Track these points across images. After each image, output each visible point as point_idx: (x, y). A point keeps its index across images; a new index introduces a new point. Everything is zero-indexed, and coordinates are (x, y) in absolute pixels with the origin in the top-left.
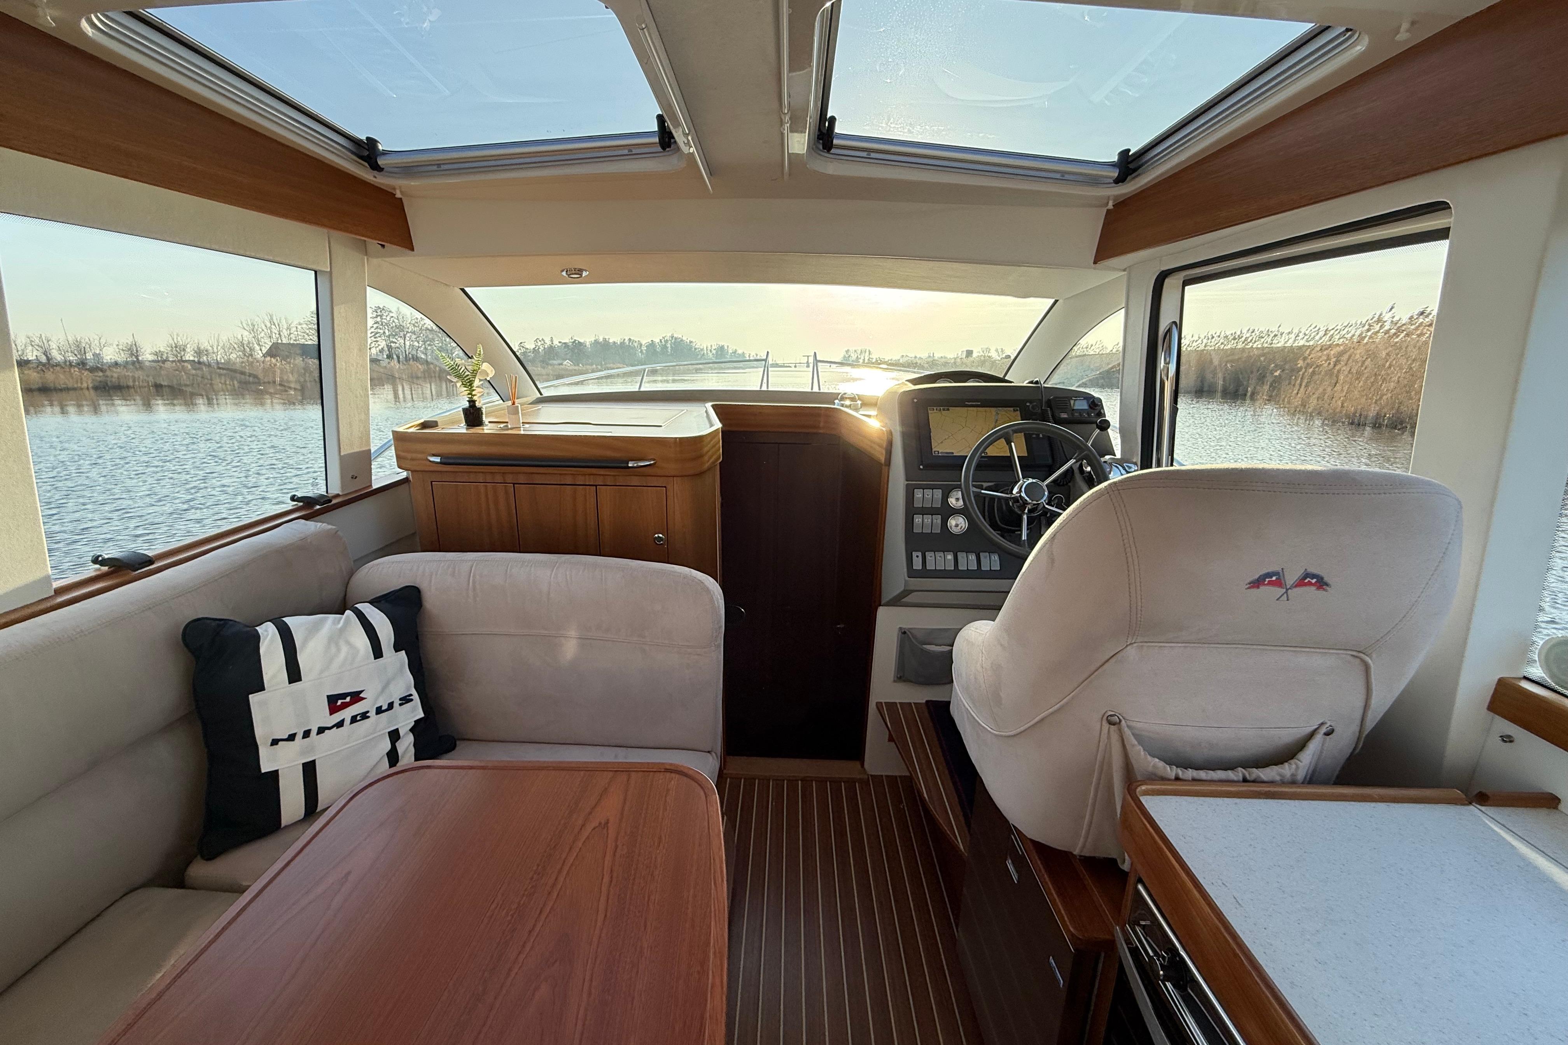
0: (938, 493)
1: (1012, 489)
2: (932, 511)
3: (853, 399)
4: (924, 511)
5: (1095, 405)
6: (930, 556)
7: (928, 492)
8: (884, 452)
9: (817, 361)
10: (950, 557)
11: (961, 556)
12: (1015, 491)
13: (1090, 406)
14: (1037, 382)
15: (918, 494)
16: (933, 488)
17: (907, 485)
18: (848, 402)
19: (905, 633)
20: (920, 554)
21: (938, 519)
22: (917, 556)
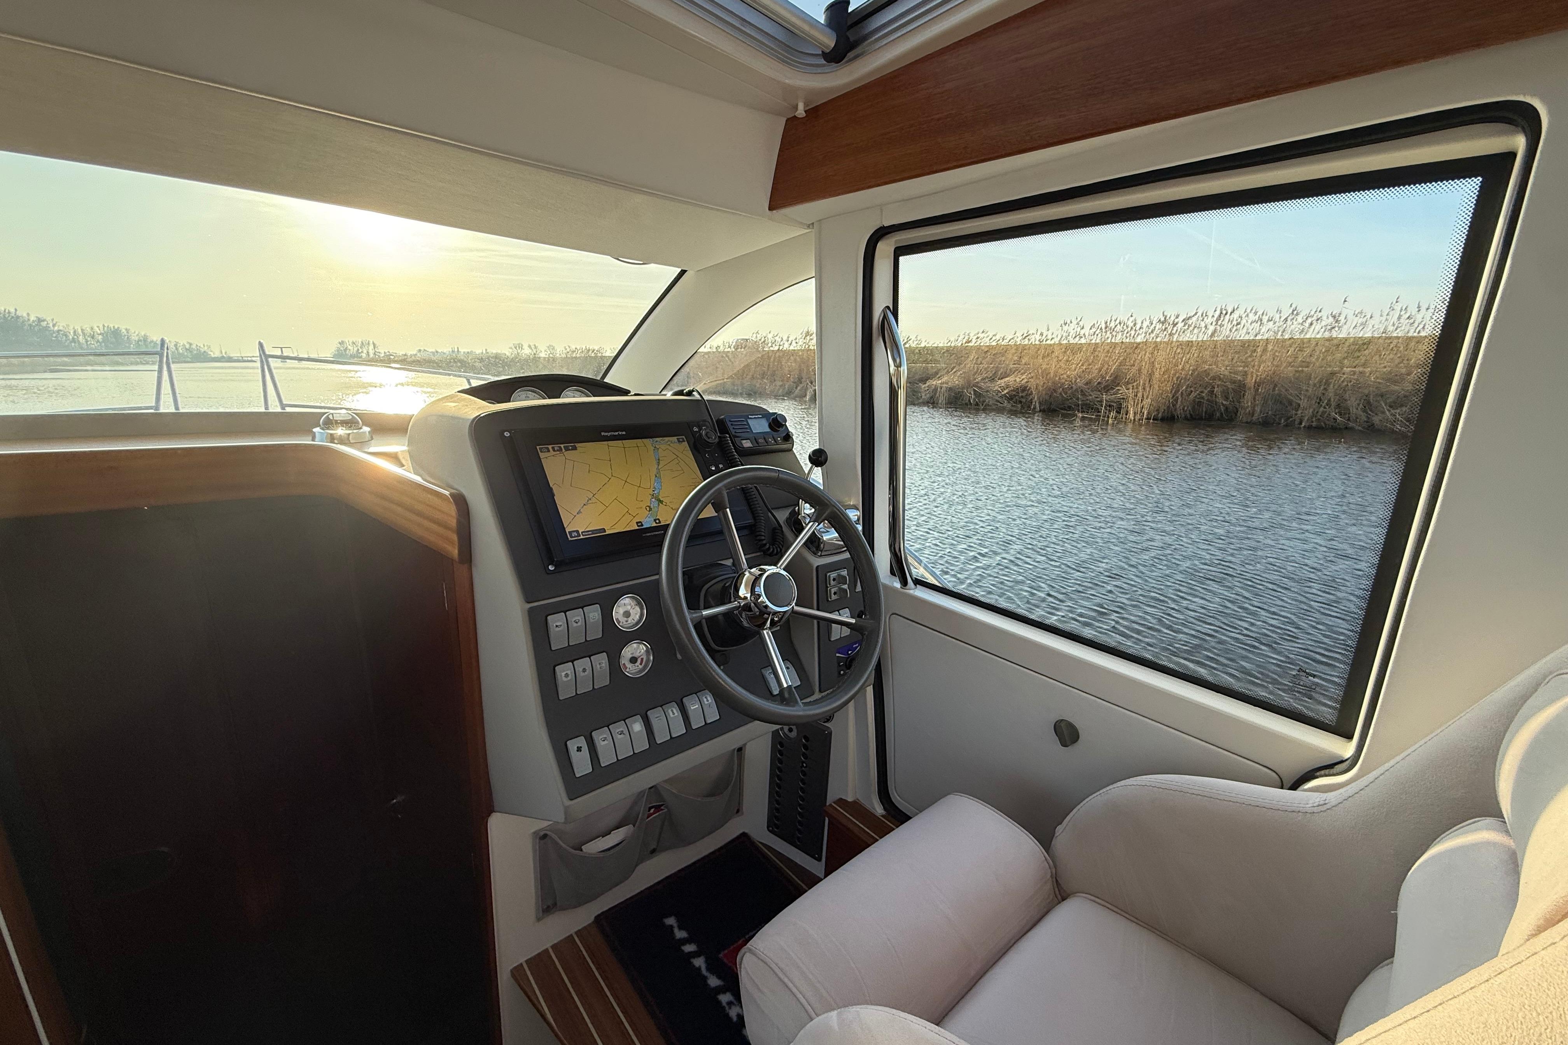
0: (594, 613)
1: (737, 590)
2: (587, 650)
3: (348, 423)
4: (572, 654)
5: (777, 423)
6: (601, 738)
7: (575, 616)
8: (455, 537)
9: (265, 357)
10: (638, 726)
11: (656, 716)
12: (743, 592)
13: (770, 426)
14: (690, 393)
15: (556, 622)
16: (581, 604)
17: (531, 611)
18: (341, 431)
19: (545, 836)
20: (581, 741)
21: (601, 661)
22: (579, 749)
